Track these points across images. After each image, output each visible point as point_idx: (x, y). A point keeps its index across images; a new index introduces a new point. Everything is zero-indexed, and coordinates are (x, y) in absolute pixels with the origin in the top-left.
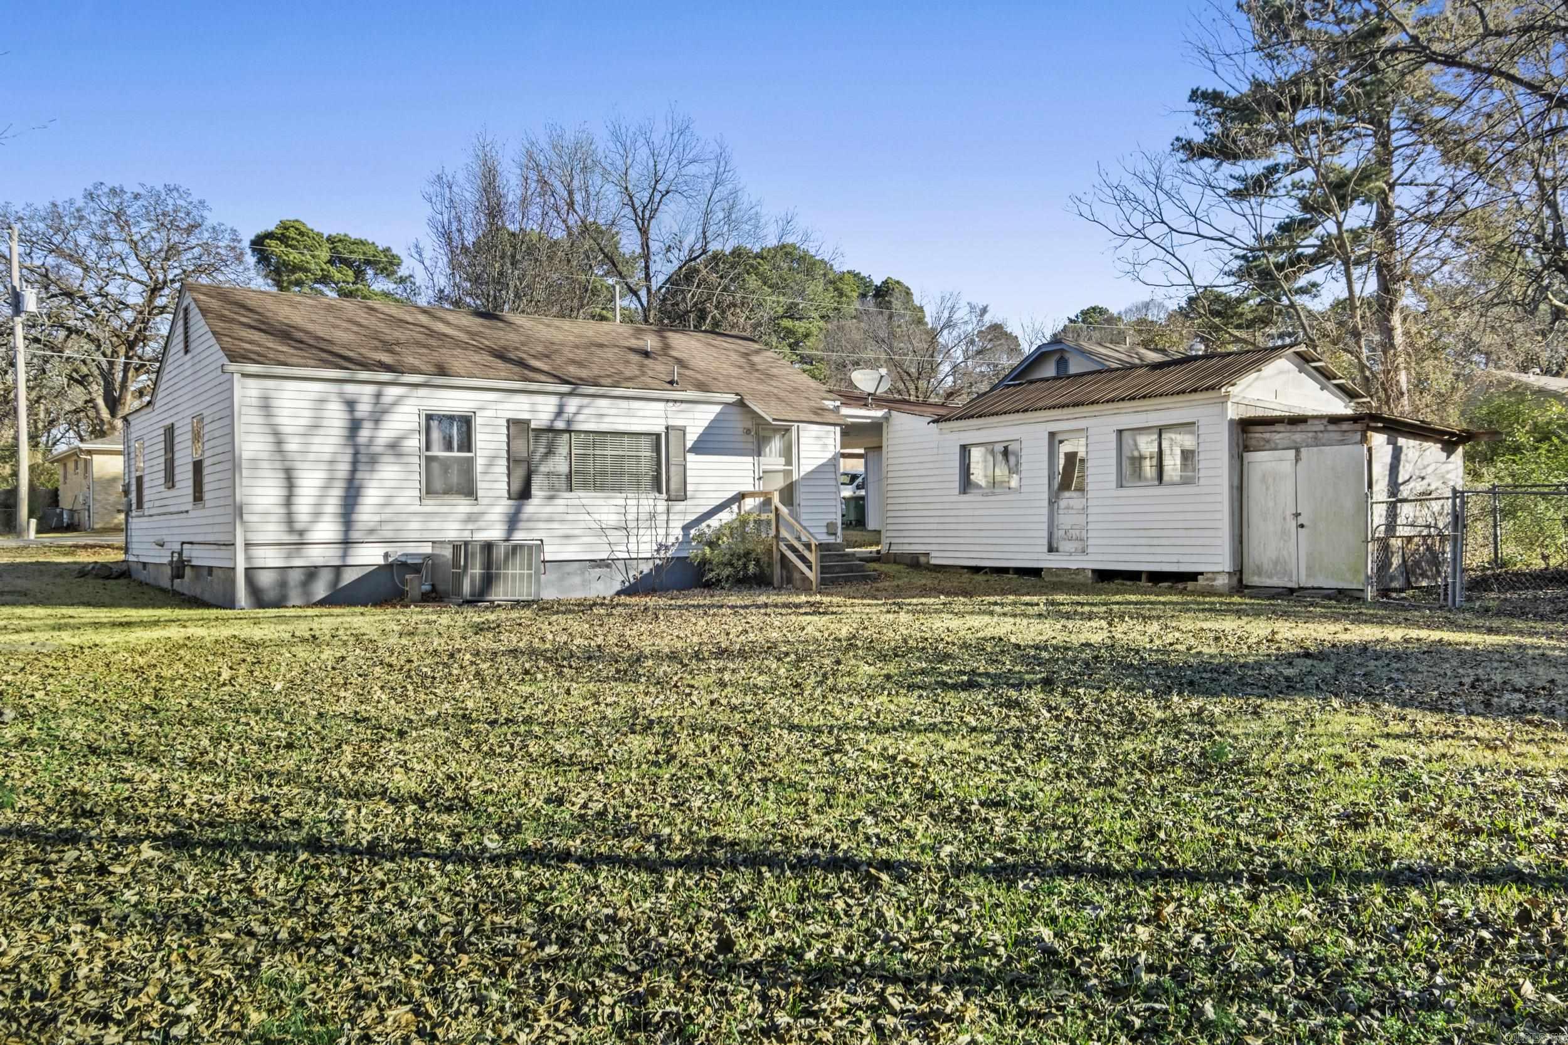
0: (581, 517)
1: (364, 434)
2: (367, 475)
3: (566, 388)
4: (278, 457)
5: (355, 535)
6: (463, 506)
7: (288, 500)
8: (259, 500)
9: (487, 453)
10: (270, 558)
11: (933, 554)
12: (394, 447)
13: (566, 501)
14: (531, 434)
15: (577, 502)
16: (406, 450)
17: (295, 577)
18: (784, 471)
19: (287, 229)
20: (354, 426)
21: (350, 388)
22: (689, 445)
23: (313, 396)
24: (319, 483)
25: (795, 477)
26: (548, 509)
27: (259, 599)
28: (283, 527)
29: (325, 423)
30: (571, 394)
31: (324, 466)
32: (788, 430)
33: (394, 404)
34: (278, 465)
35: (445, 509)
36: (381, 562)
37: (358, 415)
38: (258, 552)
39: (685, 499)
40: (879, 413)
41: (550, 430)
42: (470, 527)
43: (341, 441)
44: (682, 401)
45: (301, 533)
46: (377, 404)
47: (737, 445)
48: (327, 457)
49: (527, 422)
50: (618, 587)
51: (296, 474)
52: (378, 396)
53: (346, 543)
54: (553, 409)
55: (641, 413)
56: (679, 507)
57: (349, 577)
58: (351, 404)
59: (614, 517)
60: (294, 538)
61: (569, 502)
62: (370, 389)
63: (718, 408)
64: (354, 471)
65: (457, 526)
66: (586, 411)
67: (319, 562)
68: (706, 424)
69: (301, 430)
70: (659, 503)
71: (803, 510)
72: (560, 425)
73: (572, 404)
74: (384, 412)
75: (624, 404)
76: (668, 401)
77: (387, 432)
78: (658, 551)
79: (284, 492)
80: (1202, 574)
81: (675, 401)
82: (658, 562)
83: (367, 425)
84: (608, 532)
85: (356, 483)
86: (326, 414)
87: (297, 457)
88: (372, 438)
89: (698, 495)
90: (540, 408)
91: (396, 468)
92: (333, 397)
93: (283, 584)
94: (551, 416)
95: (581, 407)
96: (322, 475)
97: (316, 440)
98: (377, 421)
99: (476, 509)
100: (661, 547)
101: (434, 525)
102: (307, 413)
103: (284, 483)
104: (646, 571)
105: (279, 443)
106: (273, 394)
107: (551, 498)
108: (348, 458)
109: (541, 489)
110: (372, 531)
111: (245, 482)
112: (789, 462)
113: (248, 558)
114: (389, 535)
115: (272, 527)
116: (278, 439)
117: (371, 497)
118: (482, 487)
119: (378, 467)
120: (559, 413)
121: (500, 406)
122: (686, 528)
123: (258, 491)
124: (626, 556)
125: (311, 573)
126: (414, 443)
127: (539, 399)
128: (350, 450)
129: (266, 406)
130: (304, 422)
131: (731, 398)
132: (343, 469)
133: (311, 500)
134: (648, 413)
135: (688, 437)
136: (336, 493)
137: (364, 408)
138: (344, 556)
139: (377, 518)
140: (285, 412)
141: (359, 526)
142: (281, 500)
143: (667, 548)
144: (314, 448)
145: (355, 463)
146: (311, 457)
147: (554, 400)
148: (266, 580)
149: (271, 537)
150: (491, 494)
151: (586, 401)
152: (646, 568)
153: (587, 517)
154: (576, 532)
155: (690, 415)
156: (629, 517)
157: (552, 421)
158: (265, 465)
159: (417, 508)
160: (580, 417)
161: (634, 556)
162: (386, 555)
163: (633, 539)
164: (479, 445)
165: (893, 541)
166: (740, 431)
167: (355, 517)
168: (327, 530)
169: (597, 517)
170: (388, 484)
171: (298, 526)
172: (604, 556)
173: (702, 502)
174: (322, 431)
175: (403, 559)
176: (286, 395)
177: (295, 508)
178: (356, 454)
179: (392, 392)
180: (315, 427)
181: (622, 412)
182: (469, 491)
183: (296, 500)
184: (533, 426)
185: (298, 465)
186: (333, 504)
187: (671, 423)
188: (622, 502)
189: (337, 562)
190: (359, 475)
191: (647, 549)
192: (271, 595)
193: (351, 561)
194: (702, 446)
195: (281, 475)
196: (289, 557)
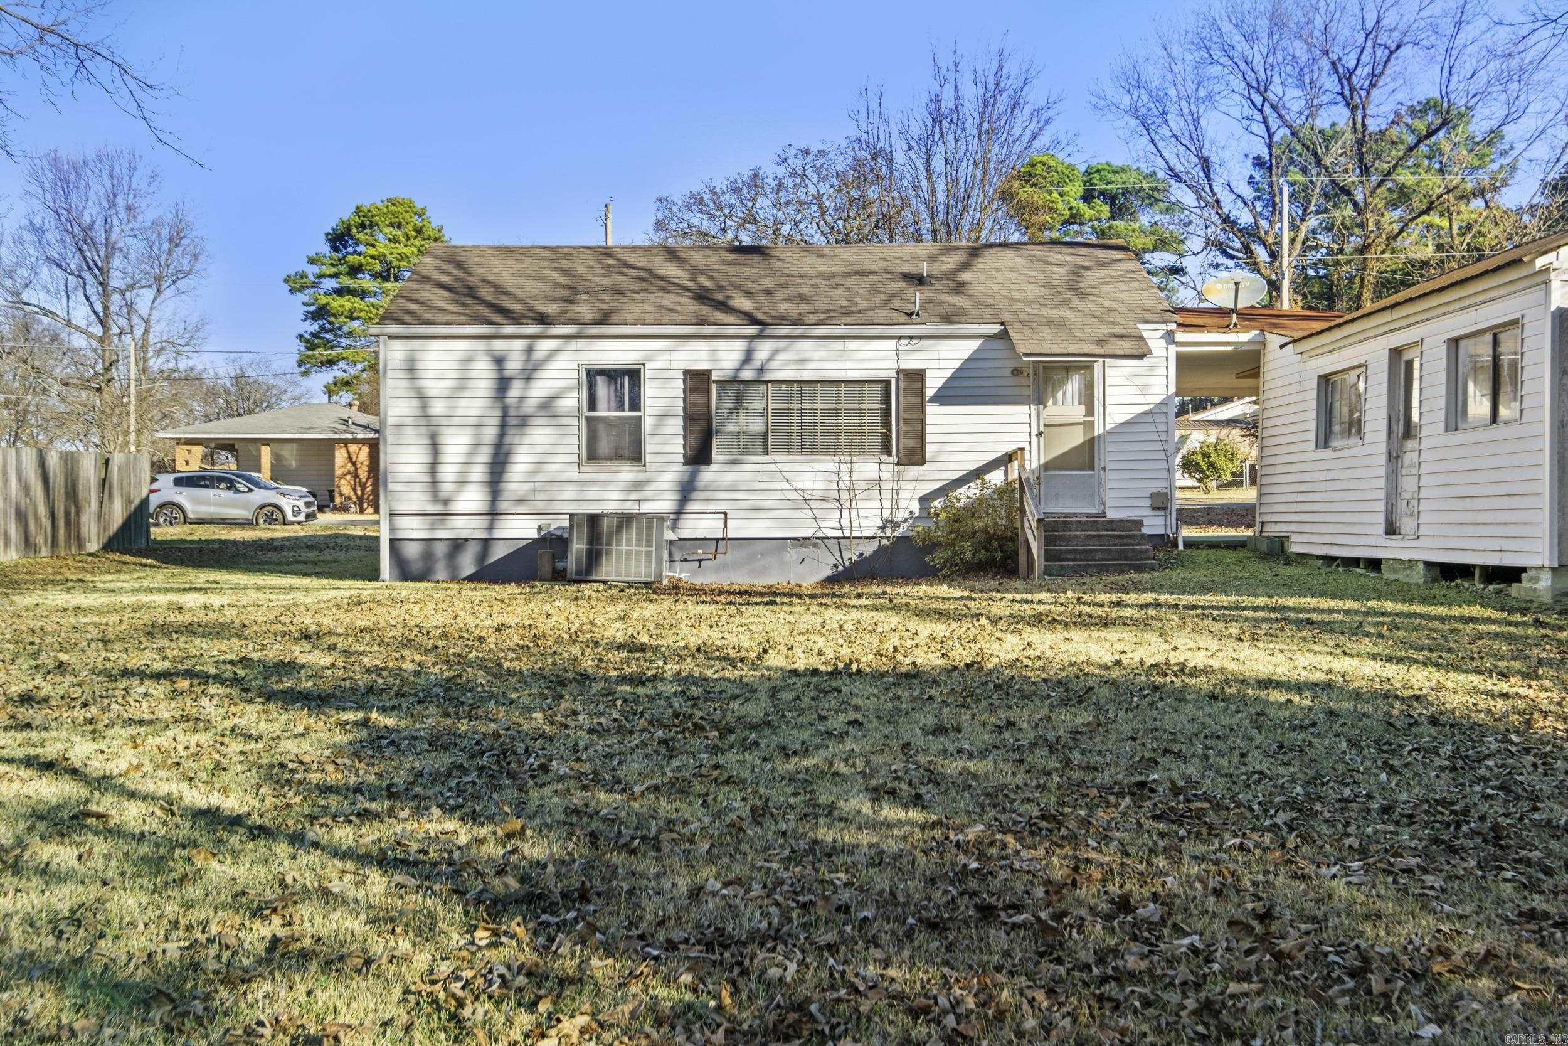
0: (778, 486)
1: (513, 393)
2: (517, 440)
3: (752, 330)
4: (423, 422)
5: (503, 506)
6: (627, 473)
7: (433, 469)
8: (401, 468)
9: (655, 411)
10: (413, 529)
11: (1294, 538)
12: (547, 406)
13: (751, 466)
14: (714, 387)
15: (772, 467)
16: (560, 411)
17: (440, 550)
18: (1084, 423)
19: (1033, 166)
20: (503, 385)
21: (498, 345)
22: (930, 393)
23: (459, 356)
24: (464, 449)
25: (1099, 430)
26: (730, 477)
27: (404, 571)
28: (428, 496)
29: (471, 384)
30: (760, 336)
31: (470, 431)
32: (1089, 367)
33: (547, 359)
34: (423, 431)
35: (603, 477)
36: (534, 535)
37: (507, 373)
38: (402, 523)
39: (922, 462)
40: (1244, 337)
41: (734, 381)
42: (634, 496)
43: (488, 403)
44: (921, 338)
45: (446, 502)
46: (527, 360)
47: (1008, 391)
48: (474, 421)
49: (707, 373)
50: (828, 572)
51: (442, 440)
52: (530, 351)
53: (493, 513)
54: (738, 356)
55: (860, 355)
56: (913, 471)
57: (499, 552)
58: (499, 361)
59: (821, 486)
60: (438, 508)
61: (763, 468)
62: (519, 345)
63: (975, 344)
64: (502, 435)
65: (616, 496)
66: (782, 356)
67: (464, 535)
68: (957, 364)
69: (446, 393)
70: (884, 467)
71: (1110, 475)
72: (747, 374)
73: (764, 349)
74: (535, 369)
75: (838, 345)
76: (900, 338)
77: (538, 391)
78: (883, 528)
79: (428, 459)
80: (1524, 569)
81: (911, 338)
82: (885, 542)
83: (517, 384)
84: (813, 504)
85: (505, 448)
86: (473, 374)
87: (444, 422)
88: (522, 399)
89: (942, 457)
90: (722, 355)
91: (548, 431)
92: (481, 356)
93: (428, 556)
94: (736, 364)
95: (776, 351)
96: (467, 440)
97: (463, 402)
98: (528, 379)
99: (641, 477)
100: (888, 523)
101: (591, 495)
102: (454, 375)
103: (429, 450)
104: (867, 554)
105: (424, 407)
106: (419, 356)
107: (735, 462)
108: (495, 421)
109: (722, 453)
110: (520, 501)
111: (390, 449)
112: (1090, 412)
113: (392, 529)
114: (540, 506)
115: (416, 496)
116: (423, 401)
117: (521, 463)
118: (650, 449)
119: (528, 430)
120: (747, 359)
121: (675, 355)
122: (924, 500)
123: (403, 459)
124: (839, 534)
125: (457, 545)
126: (573, 400)
127: (721, 345)
128: (498, 413)
129: (411, 368)
130: (449, 383)
131: (995, 329)
132: (491, 431)
133: (456, 468)
134: (869, 355)
135: (929, 383)
136: (483, 458)
137: (513, 366)
138: (491, 528)
139: (526, 487)
140: (430, 374)
141: (505, 495)
142: (425, 468)
143: (896, 525)
144: (460, 412)
145: (503, 426)
146: (456, 421)
147: (740, 346)
148: (412, 551)
149: (414, 508)
150: (659, 458)
151: (782, 344)
152: (869, 549)
153: (786, 486)
154: (766, 504)
155: (934, 355)
156: (842, 485)
157: (738, 370)
158: (409, 431)
159: (576, 476)
160: (774, 364)
161: (847, 534)
162: (539, 529)
163: (846, 513)
164: (648, 402)
165: (1267, 519)
166: (1008, 373)
167: (504, 486)
168: (473, 499)
169: (799, 485)
170: (539, 449)
171: (442, 495)
172: (808, 533)
173: (952, 466)
174: (467, 393)
175: (559, 533)
176: (432, 356)
177: (441, 477)
178: (504, 416)
179: (545, 346)
180: (461, 387)
181: (832, 355)
182: (636, 455)
183: (442, 468)
184: (714, 377)
185: (444, 430)
186: (479, 471)
187: (904, 366)
188: (833, 467)
189: (483, 535)
190: (508, 440)
191: (870, 525)
192: (416, 567)
193: (497, 534)
194: (949, 395)
195: (426, 440)
196: (432, 528)
